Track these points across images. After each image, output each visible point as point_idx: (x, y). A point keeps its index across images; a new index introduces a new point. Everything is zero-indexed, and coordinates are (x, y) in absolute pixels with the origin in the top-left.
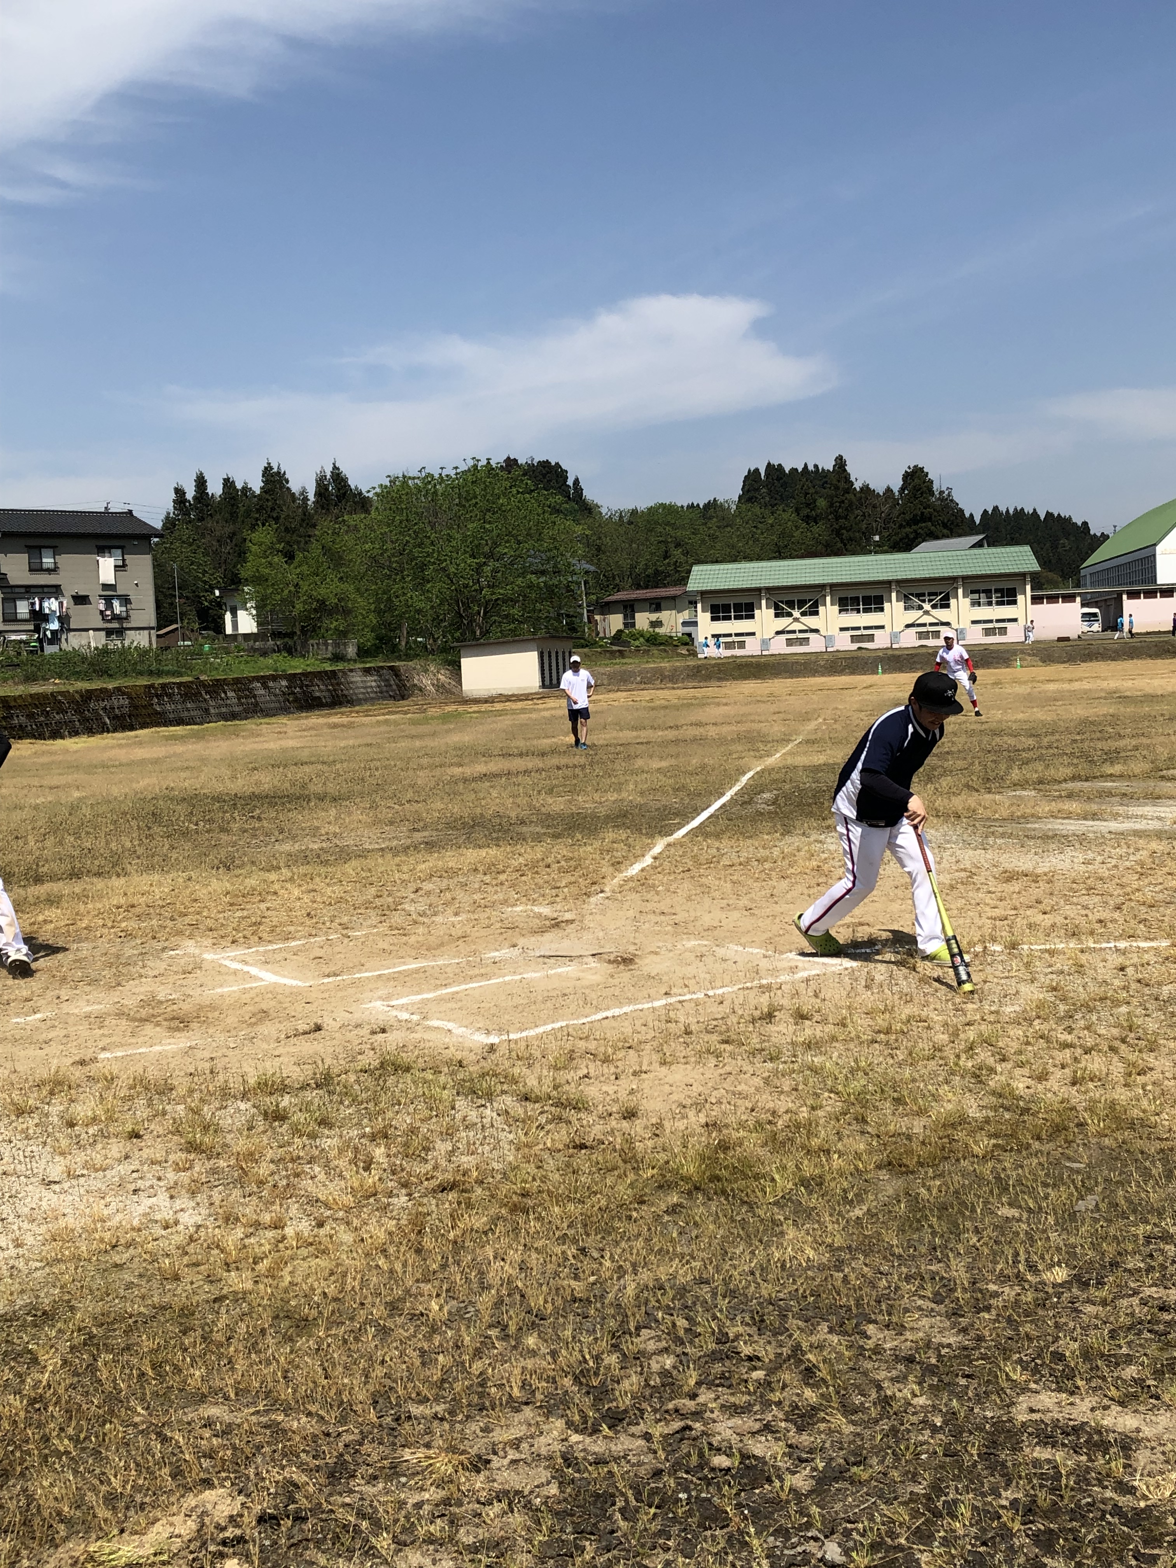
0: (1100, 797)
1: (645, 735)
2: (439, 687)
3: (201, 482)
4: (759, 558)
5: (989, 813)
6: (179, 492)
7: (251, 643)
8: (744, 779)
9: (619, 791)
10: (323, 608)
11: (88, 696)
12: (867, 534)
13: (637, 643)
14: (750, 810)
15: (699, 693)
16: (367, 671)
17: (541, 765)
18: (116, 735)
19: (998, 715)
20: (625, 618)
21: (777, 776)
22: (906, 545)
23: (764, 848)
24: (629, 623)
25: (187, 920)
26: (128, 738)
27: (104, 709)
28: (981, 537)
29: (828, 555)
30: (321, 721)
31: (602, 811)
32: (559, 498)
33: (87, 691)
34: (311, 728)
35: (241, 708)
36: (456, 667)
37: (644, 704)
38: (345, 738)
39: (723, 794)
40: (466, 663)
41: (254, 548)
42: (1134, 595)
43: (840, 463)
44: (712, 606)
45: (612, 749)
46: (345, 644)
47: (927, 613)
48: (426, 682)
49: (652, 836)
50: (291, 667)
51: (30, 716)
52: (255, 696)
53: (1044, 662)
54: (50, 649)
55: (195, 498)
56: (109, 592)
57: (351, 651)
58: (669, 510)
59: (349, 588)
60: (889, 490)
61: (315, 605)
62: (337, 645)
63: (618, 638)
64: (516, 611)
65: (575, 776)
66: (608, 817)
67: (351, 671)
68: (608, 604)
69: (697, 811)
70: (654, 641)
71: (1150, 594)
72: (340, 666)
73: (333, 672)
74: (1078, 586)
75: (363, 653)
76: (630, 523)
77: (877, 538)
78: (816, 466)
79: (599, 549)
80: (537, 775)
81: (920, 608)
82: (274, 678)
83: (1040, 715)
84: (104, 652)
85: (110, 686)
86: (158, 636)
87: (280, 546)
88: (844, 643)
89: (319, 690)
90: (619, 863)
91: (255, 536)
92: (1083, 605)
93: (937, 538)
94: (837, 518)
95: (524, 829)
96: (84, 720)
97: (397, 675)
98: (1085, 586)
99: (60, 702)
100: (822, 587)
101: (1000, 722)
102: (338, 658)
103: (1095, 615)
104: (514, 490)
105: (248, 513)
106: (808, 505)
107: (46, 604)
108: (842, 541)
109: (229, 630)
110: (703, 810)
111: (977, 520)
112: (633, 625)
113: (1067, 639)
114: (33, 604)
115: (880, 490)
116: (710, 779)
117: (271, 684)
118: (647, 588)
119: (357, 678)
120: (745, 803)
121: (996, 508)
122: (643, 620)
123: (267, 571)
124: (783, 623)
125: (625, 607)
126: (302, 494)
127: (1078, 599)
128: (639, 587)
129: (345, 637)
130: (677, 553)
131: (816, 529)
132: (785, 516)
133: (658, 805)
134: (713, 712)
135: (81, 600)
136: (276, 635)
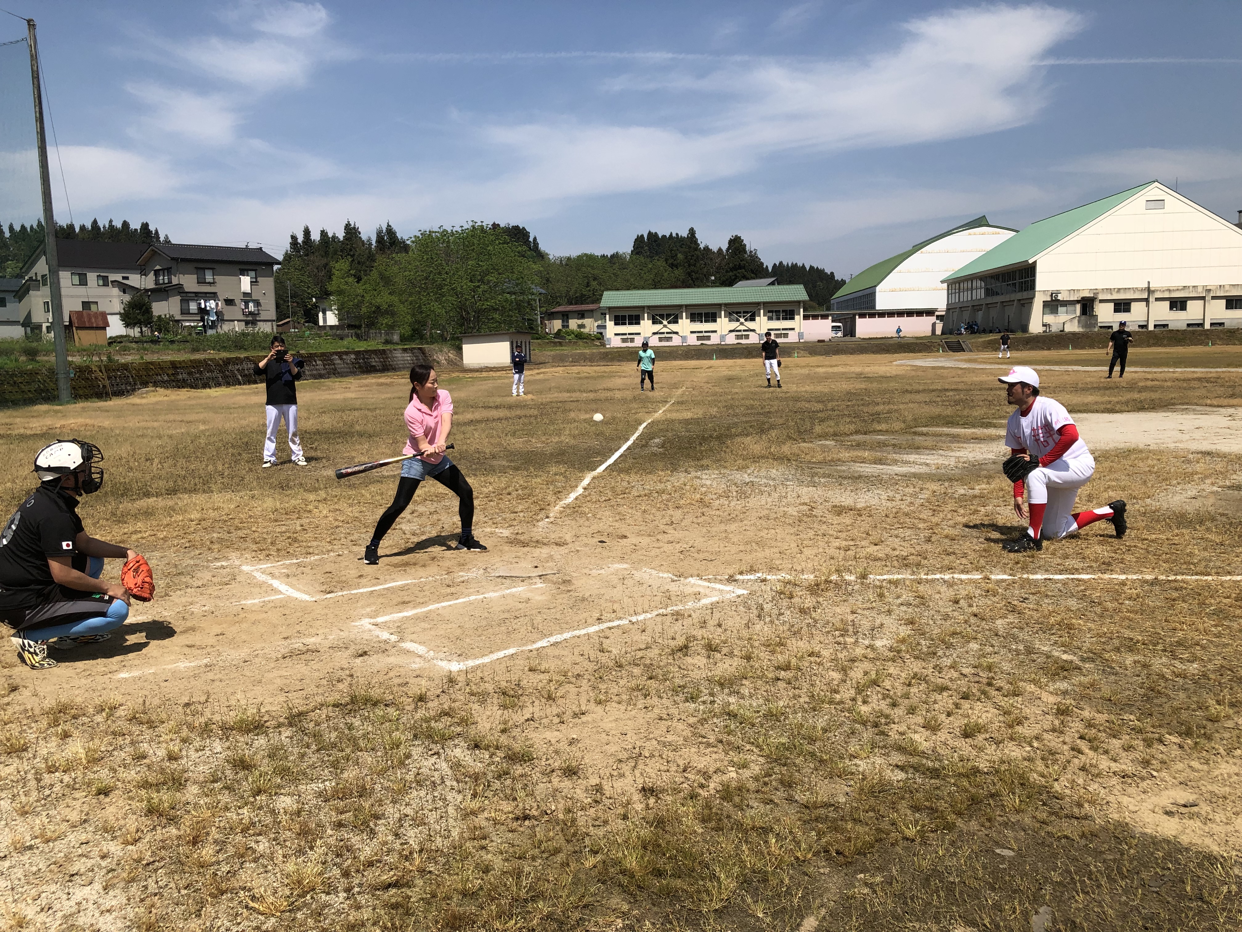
0: (879, 447)
1: (576, 395)
2: (450, 362)
3: (307, 232)
4: (643, 288)
5: (808, 457)
6: (294, 238)
7: (334, 331)
8: (641, 428)
9: (559, 435)
10: (378, 310)
11: (228, 362)
12: (707, 276)
13: (570, 337)
14: (647, 451)
15: (608, 369)
16: (405, 350)
17: (509, 415)
18: (244, 387)
19: (794, 388)
20: (563, 322)
21: (662, 427)
22: (730, 283)
23: (660, 482)
24: (566, 326)
25: (240, 533)
26: (250, 389)
27: (238, 370)
28: (773, 279)
29: (684, 287)
30: (374, 381)
31: (548, 450)
32: (525, 248)
33: (227, 359)
34: (367, 386)
35: (325, 372)
36: (460, 349)
37: (574, 375)
38: (387, 393)
39: (628, 439)
40: (465, 347)
41: (337, 273)
42: (862, 316)
43: (692, 232)
44: (615, 316)
45: (554, 405)
46: (392, 334)
47: (742, 324)
48: (441, 358)
49: (582, 471)
50: (358, 347)
51: (190, 374)
52: (334, 364)
53: (811, 354)
54: (210, 332)
55: (303, 242)
56: (247, 297)
57: (396, 338)
58: (590, 258)
59: (395, 299)
60: (720, 250)
61: (373, 309)
62: (387, 334)
63: (558, 334)
64: (497, 316)
65: (531, 423)
66: (552, 454)
67: (395, 350)
68: (553, 313)
69: (612, 451)
70: (580, 336)
71: (872, 315)
72: (389, 347)
73: (384, 350)
74: (828, 309)
75: (403, 339)
76: (567, 265)
77: (713, 278)
78: (677, 234)
79: (548, 280)
80: (506, 422)
81: (738, 320)
82: (347, 353)
83: (820, 388)
84: (243, 334)
85: (242, 356)
86: (278, 326)
87: (352, 272)
88: (693, 340)
89: (375, 361)
90: (559, 492)
91: (337, 266)
92: (833, 321)
93: (748, 279)
94: (689, 266)
95: (495, 463)
96: (225, 377)
97: (424, 353)
98: (833, 310)
99: (209, 365)
100: (681, 306)
101: (797, 392)
102: (387, 342)
103: (839, 327)
104: (497, 242)
105: (335, 253)
106: (672, 257)
107: (208, 304)
108: (692, 279)
109: (321, 323)
110: (616, 451)
111: (770, 269)
112: (568, 326)
113: (823, 341)
114: (200, 304)
115: (715, 249)
116: (620, 428)
117: (344, 357)
118: (576, 304)
119: (398, 354)
120: (643, 446)
121: (781, 263)
122: (573, 324)
123: (345, 287)
124: (657, 328)
125: (563, 315)
126: (368, 241)
127: (830, 318)
128: (571, 304)
129: (393, 329)
130: (594, 283)
131: (676, 272)
132: (659, 263)
133: (586, 446)
134: (618, 382)
135: (229, 302)
136: (350, 326)
